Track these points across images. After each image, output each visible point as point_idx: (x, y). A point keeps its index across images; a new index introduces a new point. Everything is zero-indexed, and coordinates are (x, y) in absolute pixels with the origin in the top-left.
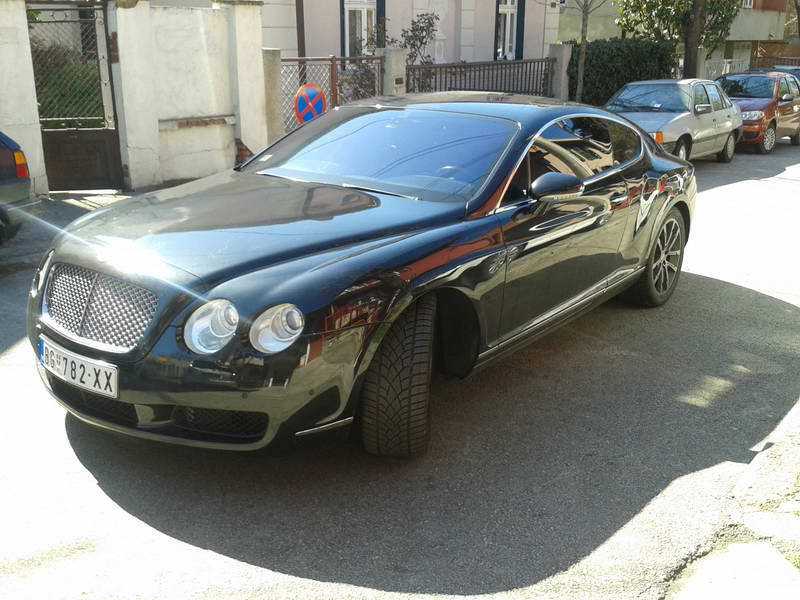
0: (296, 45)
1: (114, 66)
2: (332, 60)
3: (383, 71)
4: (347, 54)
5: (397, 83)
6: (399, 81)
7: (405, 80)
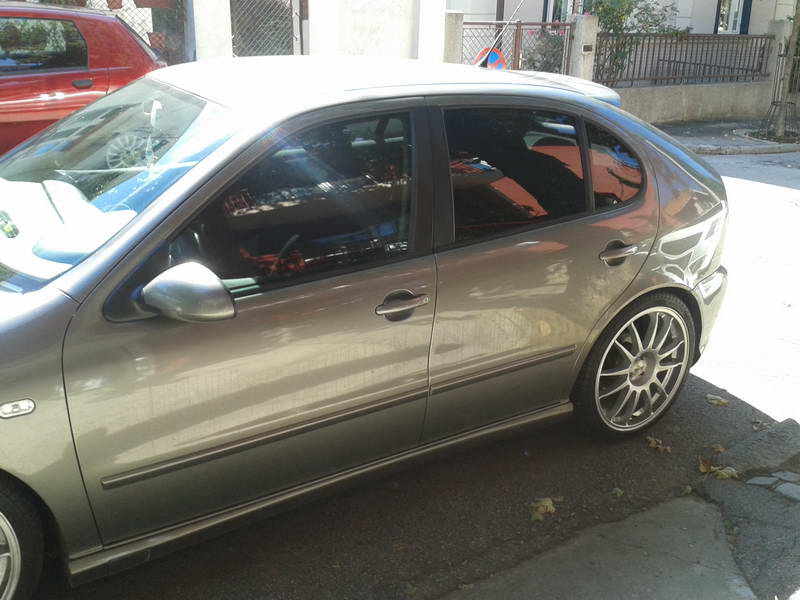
0: (494, 10)
1: (304, 22)
3: (572, 38)
4: (549, 20)
5: (585, 50)
6: (587, 48)
7: (594, 48)
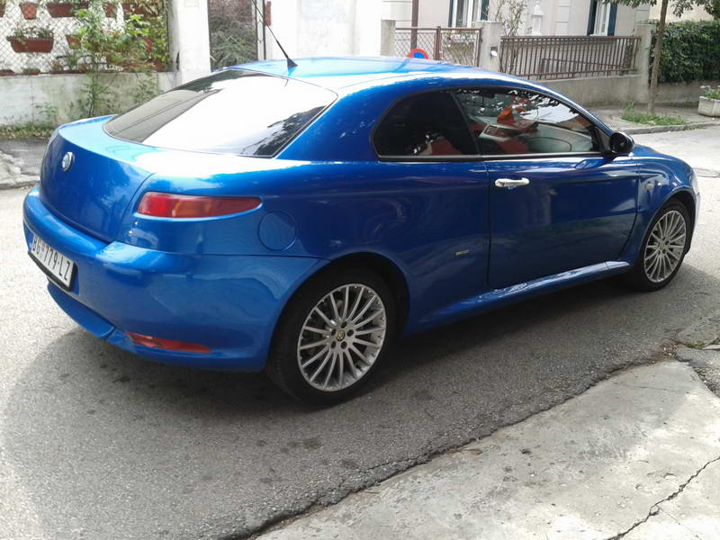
0: (410, 17)
1: (267, 28)
2: (438, 30)
4: (454, 26)
5: (492, 51)
6: (494, 48)
7: (499, 48)
